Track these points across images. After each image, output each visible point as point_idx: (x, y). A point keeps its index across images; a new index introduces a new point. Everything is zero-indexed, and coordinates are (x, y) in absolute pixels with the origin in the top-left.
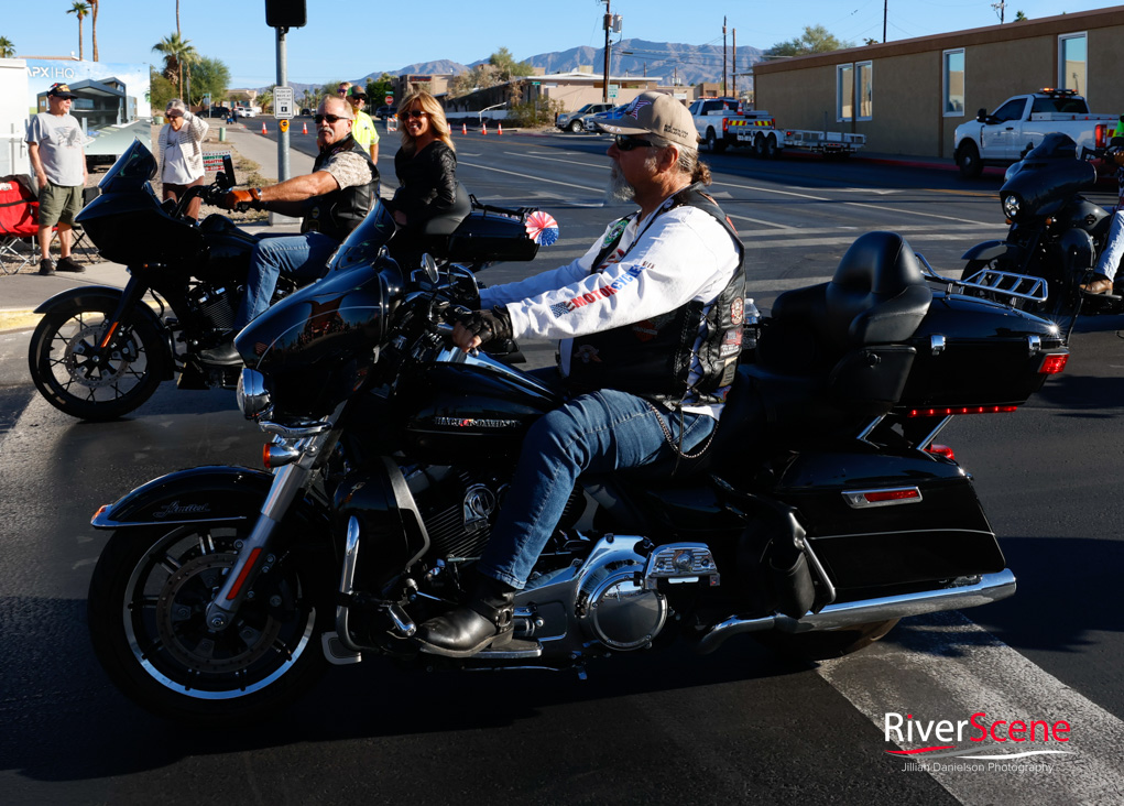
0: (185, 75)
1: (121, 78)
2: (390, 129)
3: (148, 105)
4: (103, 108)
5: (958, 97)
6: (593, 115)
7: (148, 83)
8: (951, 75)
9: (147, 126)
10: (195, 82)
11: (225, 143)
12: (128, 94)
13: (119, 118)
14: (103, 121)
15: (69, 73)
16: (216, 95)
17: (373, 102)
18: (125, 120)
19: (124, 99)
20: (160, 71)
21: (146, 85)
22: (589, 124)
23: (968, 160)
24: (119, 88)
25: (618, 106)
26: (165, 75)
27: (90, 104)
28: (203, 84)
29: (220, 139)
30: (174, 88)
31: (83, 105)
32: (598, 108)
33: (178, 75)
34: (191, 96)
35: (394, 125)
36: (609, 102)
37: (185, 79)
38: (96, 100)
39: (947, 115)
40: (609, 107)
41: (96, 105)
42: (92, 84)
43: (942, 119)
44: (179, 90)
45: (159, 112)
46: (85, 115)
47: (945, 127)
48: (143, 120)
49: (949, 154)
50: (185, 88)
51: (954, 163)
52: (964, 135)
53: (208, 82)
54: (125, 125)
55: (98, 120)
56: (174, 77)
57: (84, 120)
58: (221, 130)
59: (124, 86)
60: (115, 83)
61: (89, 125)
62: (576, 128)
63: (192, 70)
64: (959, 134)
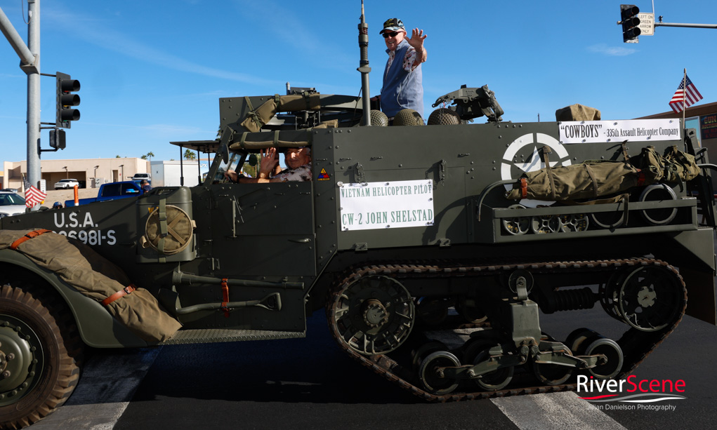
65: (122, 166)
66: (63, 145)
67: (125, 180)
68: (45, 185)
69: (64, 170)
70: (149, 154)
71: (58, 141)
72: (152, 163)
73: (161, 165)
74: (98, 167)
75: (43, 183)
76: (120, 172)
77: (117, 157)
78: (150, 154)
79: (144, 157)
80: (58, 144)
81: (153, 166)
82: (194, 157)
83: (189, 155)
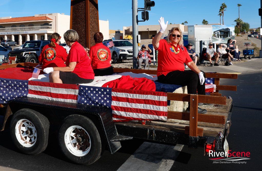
0: (241, 26)
1: (229, 28)
3: (234, 33)
4: (225, 34)
9: (234, 37)
10: (242, 27)
12: (230, 31)
13: (229, 36)
14: (226, 36)
15: (219, 27)
16: (247, 30)
18: (230, 36)
19: (230, 32)
20: (236, 26)
21: (234, 29)
24: (229, 30)
28: (244, 28)
29: (248, 39)
30: (238, 29)
31: (222, 34)
33: (239, 26)
34: (242, 30)
37: (241, 27)
41: (224, 33)
42: (223, 29)
44: (239, 29)
46: (222, 35)
48: (233, 36)
50: (241, 29)
53: (245, 27)
54: (230, 37)
55: (225, 36)
57: (222, 36)
58: (248, 37)
59: (229, 29)
60: (228, 29)
61: (223, 37)
63: (242, 25)
66: (147, 19)
68: (140, 37)
69: (147, 30)
70: (185, 22)
71: (146, 17)
72: (189, 26)
73: (193, 28)
75: (139, 36)
77: (171, 24)
78: (186, 22)
79: (183, 24)
80: (145, 18)
81: (189, 28)
82: (207, 24)
83: (205, 22)
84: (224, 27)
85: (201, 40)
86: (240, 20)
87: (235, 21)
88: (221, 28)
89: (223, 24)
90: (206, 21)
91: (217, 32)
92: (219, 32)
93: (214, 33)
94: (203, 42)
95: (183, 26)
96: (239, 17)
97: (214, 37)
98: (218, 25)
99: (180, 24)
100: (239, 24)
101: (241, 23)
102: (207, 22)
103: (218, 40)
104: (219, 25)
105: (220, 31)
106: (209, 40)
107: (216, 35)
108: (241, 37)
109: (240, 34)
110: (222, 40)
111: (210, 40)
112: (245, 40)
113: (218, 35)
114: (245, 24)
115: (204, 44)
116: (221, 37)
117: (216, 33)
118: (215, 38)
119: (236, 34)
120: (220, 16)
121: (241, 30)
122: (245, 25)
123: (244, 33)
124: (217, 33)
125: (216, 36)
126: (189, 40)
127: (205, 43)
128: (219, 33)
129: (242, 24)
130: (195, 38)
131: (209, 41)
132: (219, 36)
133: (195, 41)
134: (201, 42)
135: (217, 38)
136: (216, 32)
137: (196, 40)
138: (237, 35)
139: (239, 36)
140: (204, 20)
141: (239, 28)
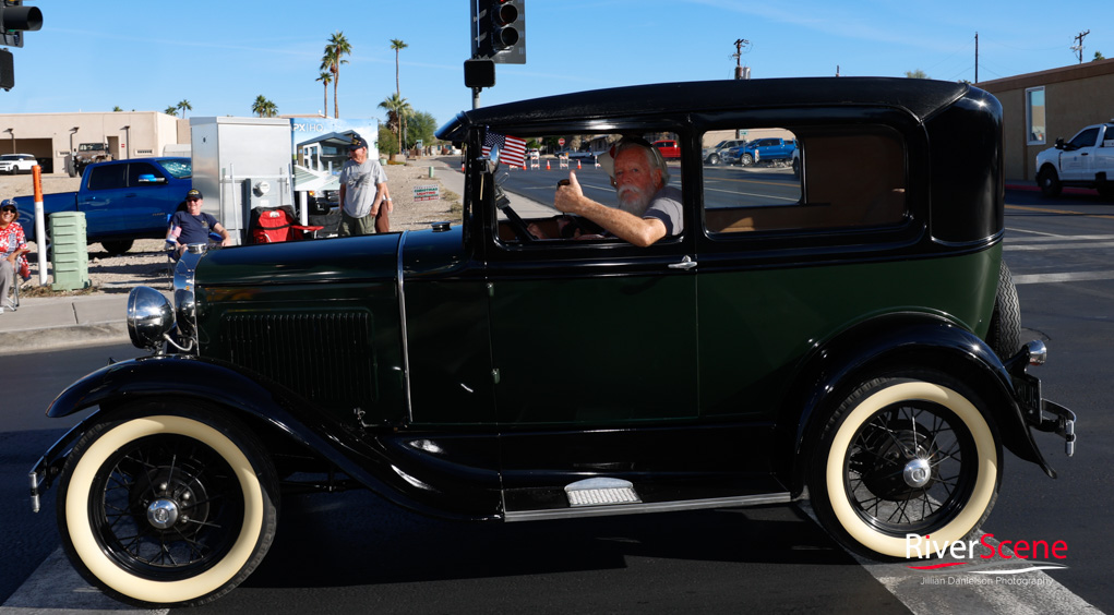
0: (403, 126)
2: (562, 165)
3: (377, 150)
4: (343, 154)
5: (1039, 129)
6: (727, 150)
7: (376, 134)
8: (1033, 109)
10: (410, 131)
11: (434, 179)
15: (319, 127)
16: (426, 141)
17: (549, 144)
20: (384, 123)
22: (725, 157)
23: (1049, 182)
25: (748, 141)
26: (388, 126)
27: (334, 150)
28: (417, 132)
29: (430, 176)
30: (395, 136)
31: (329, 152)
32: (732, 144)
33: (398, 126)
34: (407, 142)
35: (566, 161)
36: (741, 138)
37: (403, 129)
38: (339, 147)
39: (1030, 143)
40: (741, 142)
41: (339, 151)
42: (335, 135)
43: (1026, 147)
44: (398, 138)
45: (383, 155)
46: (331, 159)
47: (1028, 153)
49: (1032, 177)
50: (403, 137)
51: (1036, 184)
52: (1044, 161)
53: (421, 131)
56: (395, 128)
57: (330, 163)
58: (430, 169)
60: (352, 134)
61: (334, 167)
62: (714, 162)
63: (408, 122)
64: (1040, 160)
65: (127, 128)
66: (8, 81)
67: (132, 157)
69: (9, 136)
70: (181, 105)
72: (194, 121)
73: (214, 125)
74: (76, 129)
76: (122, 141)
77: (116, 110)
78: (184, 105)
79: (170, 111)
81: (195, 128)
82: (274, 113)
83: (263, 107)
84: (337, 126)
85: (244, 177)
86: (399, 103)
87: (383, 104)
88: (324, 132)
89: (336, 117)
90: (266, 101)
91: (308, 146)
92: (318, 144)
93: (300, 151)
94: (253, 186)
95: (171, 119)
96: (395, 92)
97: (300, 164)
98: (312, 119)
99: (159, 114)
100: (397, 119)
101: (405, 112)
102: (271, 105)
103: (316, 177)
104: (317, 120)
105: (324, 142)
106: (279, 177)
107: (308, 157)
108: (405, 169)
109: (400, 157)
110: (328, 178)
111: (283, 176)
112: (419, 178)
113: (314, 157)
114: (419, 118)
115: (258, 193)
116: (326, 166)
117: (307, 149)
118: (304, 168)
119: (388, 157)
120: (325, 83)
121: (403, 142)
122: (420, 120)
123: (417, 154)
124: (310, 151)
125: (306, 161)
126: (195, 176)
127: (262, 189)
128: (319, 151)
129: (408, 117)
130: (224, 170)
131: (281, 181)
132: (319, 163)
133: (224, 181)
134: (246, 184)
135: (311, 171)
136: (305, 147)
137: (227, 177)
138: (391, 162)
139: (398, 164)
140: (260, 99)
141: (397, 135)
